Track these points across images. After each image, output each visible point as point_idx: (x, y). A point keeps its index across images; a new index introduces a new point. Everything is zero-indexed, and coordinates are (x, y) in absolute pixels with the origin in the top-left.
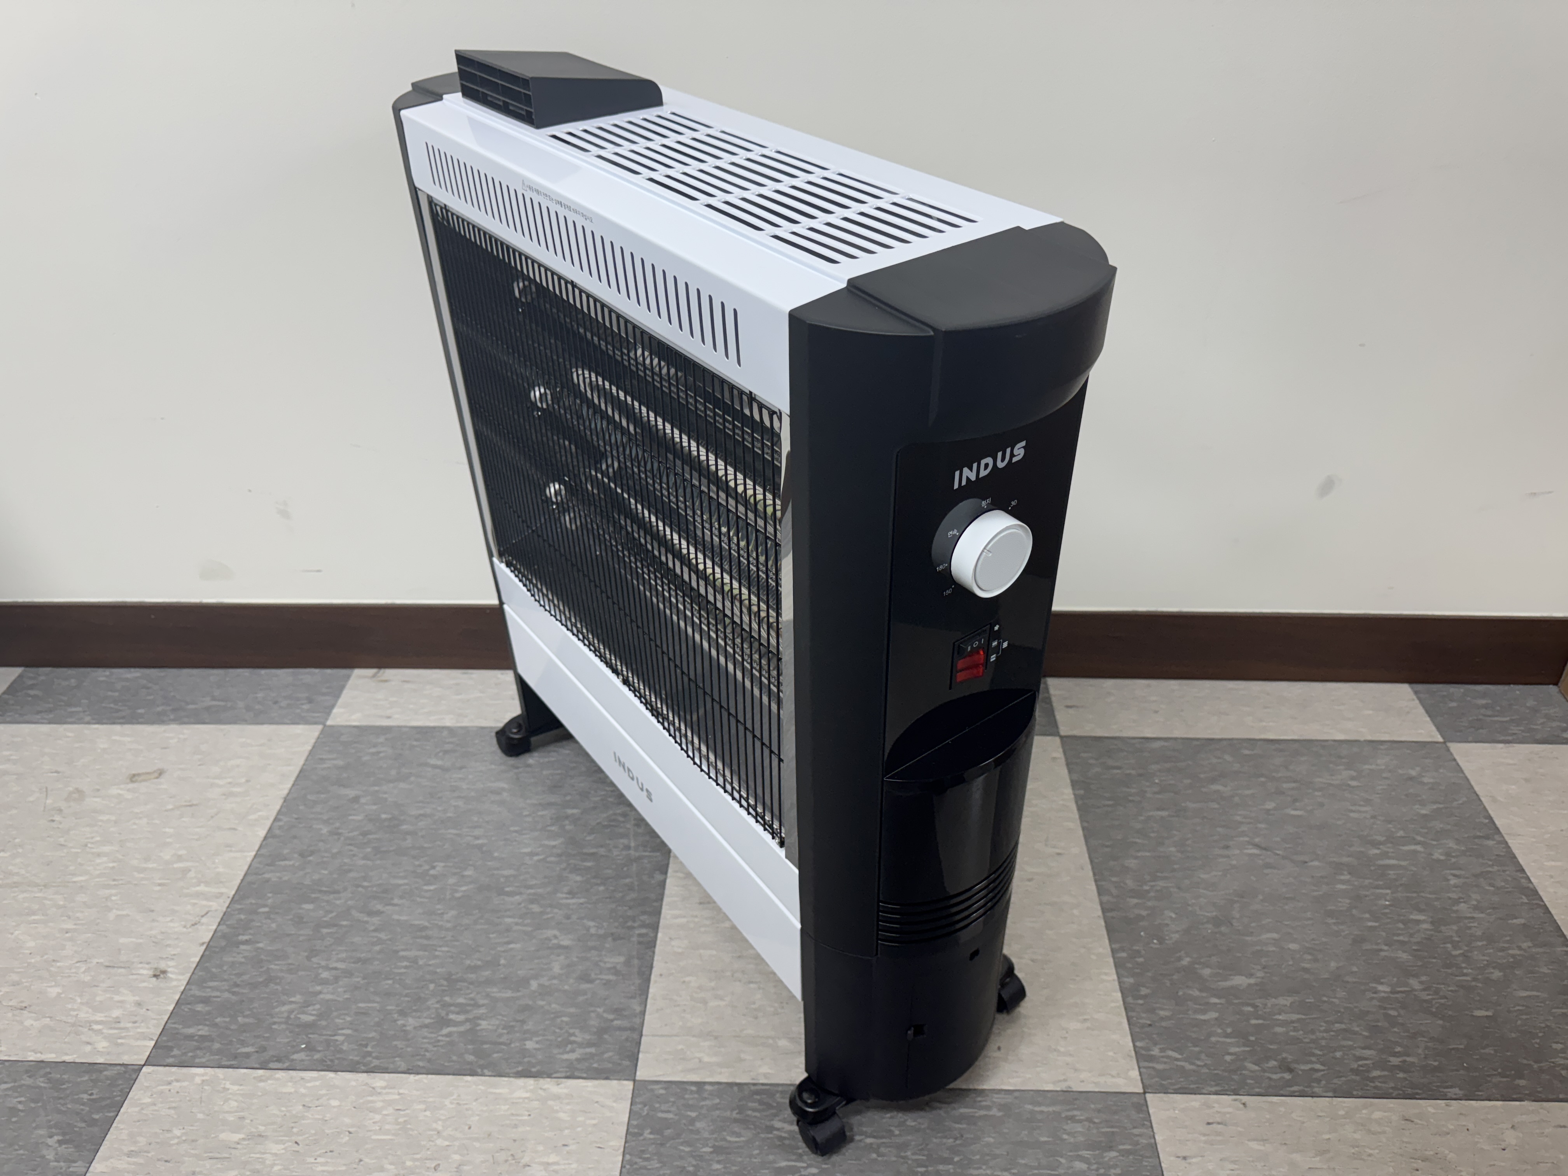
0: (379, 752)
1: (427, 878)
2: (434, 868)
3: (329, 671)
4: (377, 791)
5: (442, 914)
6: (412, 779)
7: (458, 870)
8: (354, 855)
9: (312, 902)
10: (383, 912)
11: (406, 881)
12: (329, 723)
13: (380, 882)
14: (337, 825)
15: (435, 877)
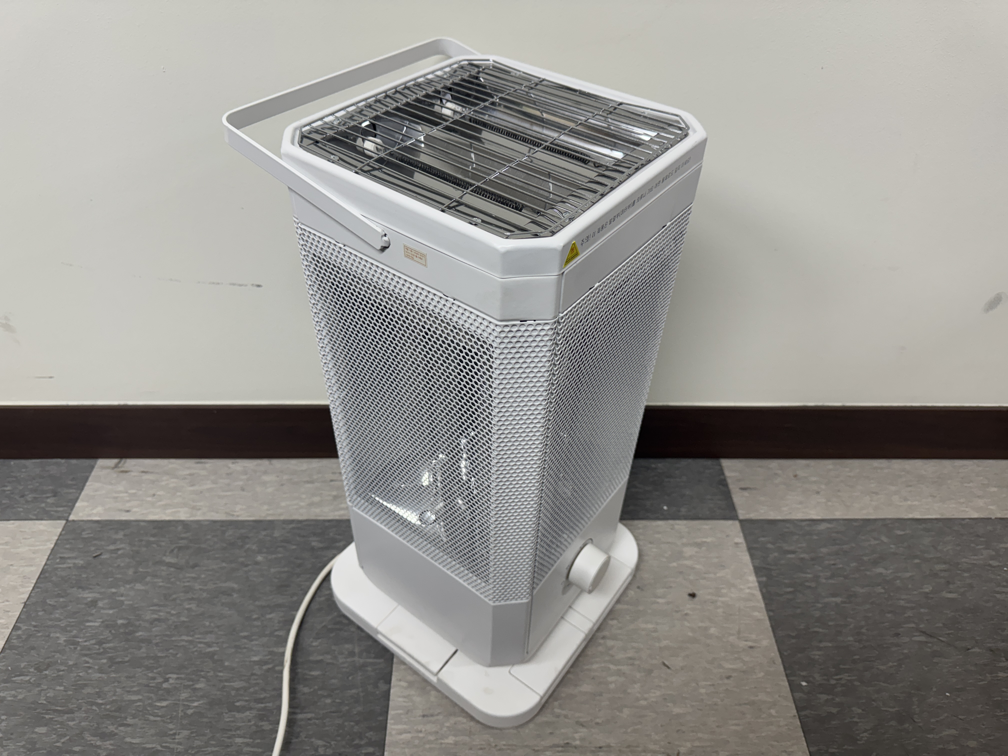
0: (118, 549)
1: (161, 692)
2: (167, 680)
3: (74, 461)
4: (114, 593)
5: (175, 734)
6: (148, 579)
7: (191, 683)
8: (90, 668)
9: (46, 725)
10: (116, 734)
11: (140, 697)
12: (72, 518)
13: (114, 698)
14: (75, 632)
15: (168, 691)
